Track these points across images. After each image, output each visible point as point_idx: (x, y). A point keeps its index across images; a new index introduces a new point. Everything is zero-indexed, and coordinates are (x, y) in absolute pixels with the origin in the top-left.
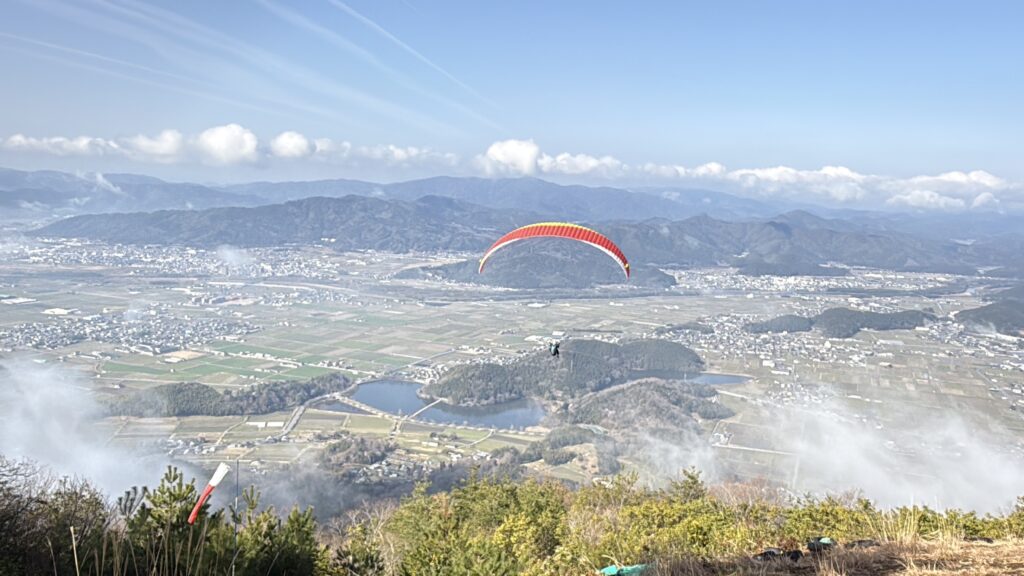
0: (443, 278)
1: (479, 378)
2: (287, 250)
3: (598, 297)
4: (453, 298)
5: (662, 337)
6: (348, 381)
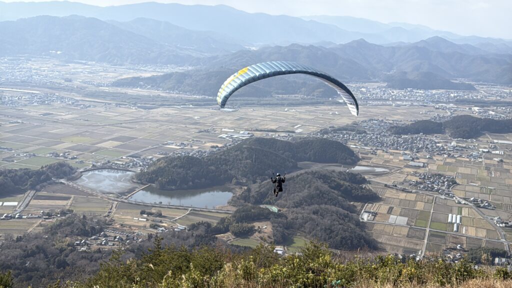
0: (152, 86)
1: (180, 167)
2: (20, 60)
3: (277, 104)
4: (160, 103)
5: (325, 136)
6: (71, 169)
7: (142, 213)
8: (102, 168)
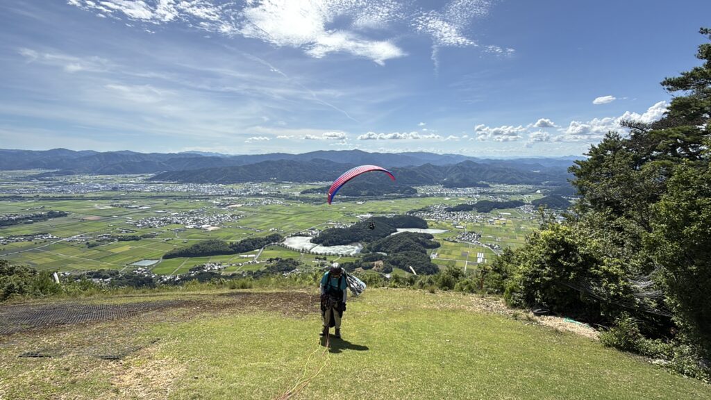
0: (321, 193)
3: (385, 199)
6: (281, 237)
7: (317, 258)
8: (296, 236)
